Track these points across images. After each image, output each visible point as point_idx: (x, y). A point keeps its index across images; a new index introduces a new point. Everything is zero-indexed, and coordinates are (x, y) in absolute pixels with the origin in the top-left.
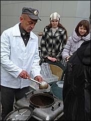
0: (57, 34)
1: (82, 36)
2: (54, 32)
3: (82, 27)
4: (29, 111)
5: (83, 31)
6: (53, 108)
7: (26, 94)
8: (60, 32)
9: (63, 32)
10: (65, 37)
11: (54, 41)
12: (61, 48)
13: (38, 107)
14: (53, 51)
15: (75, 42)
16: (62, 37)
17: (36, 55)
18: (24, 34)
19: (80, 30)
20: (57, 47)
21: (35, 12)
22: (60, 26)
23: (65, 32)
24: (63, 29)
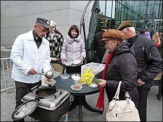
0: (55, 39)
1: (74, 38)
2: (52, 37)
3: (74, 30)
4: (35, 102)
5: (75, 33)
6: (56, 96)
7: (32, 89)
8: (57, 36)
9: (60, 37)
10: (62, 40)
11: (53, 45)
12: (60, 49)
13: (43, 98)
14: (53, 52)
15: (70, 43)
16: (59, 40)
17: (48, 57)
18: (37, 38)
19: (72, 33)
20: (56, 49)
21: (48, 22)
22: (56, 32)
23: (62, 36)
24: (60, 34)
